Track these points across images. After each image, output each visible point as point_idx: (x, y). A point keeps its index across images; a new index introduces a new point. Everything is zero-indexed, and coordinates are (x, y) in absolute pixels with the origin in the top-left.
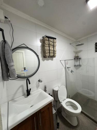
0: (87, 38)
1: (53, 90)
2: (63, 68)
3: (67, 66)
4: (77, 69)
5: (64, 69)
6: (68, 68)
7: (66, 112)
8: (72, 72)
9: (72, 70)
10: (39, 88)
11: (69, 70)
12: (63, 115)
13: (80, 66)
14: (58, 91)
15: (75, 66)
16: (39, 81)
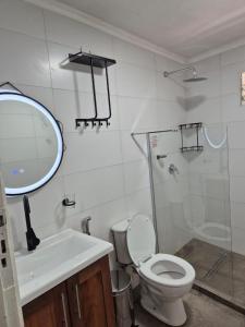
0: (220, 55)
1: (112, 232)
2: (143, 157)
3: (157, 152)
4: (189, 160)
5: (145, 163)
6: (158, 157)
7: (152, 289)
8: (171, 170)
9: (172, 165)
10: (65, 226)
11: (162, 165)
12: (145, 307)
13: (199, 148)
14: (126, 232)
15: (183, 150)
16: (65, 203)
